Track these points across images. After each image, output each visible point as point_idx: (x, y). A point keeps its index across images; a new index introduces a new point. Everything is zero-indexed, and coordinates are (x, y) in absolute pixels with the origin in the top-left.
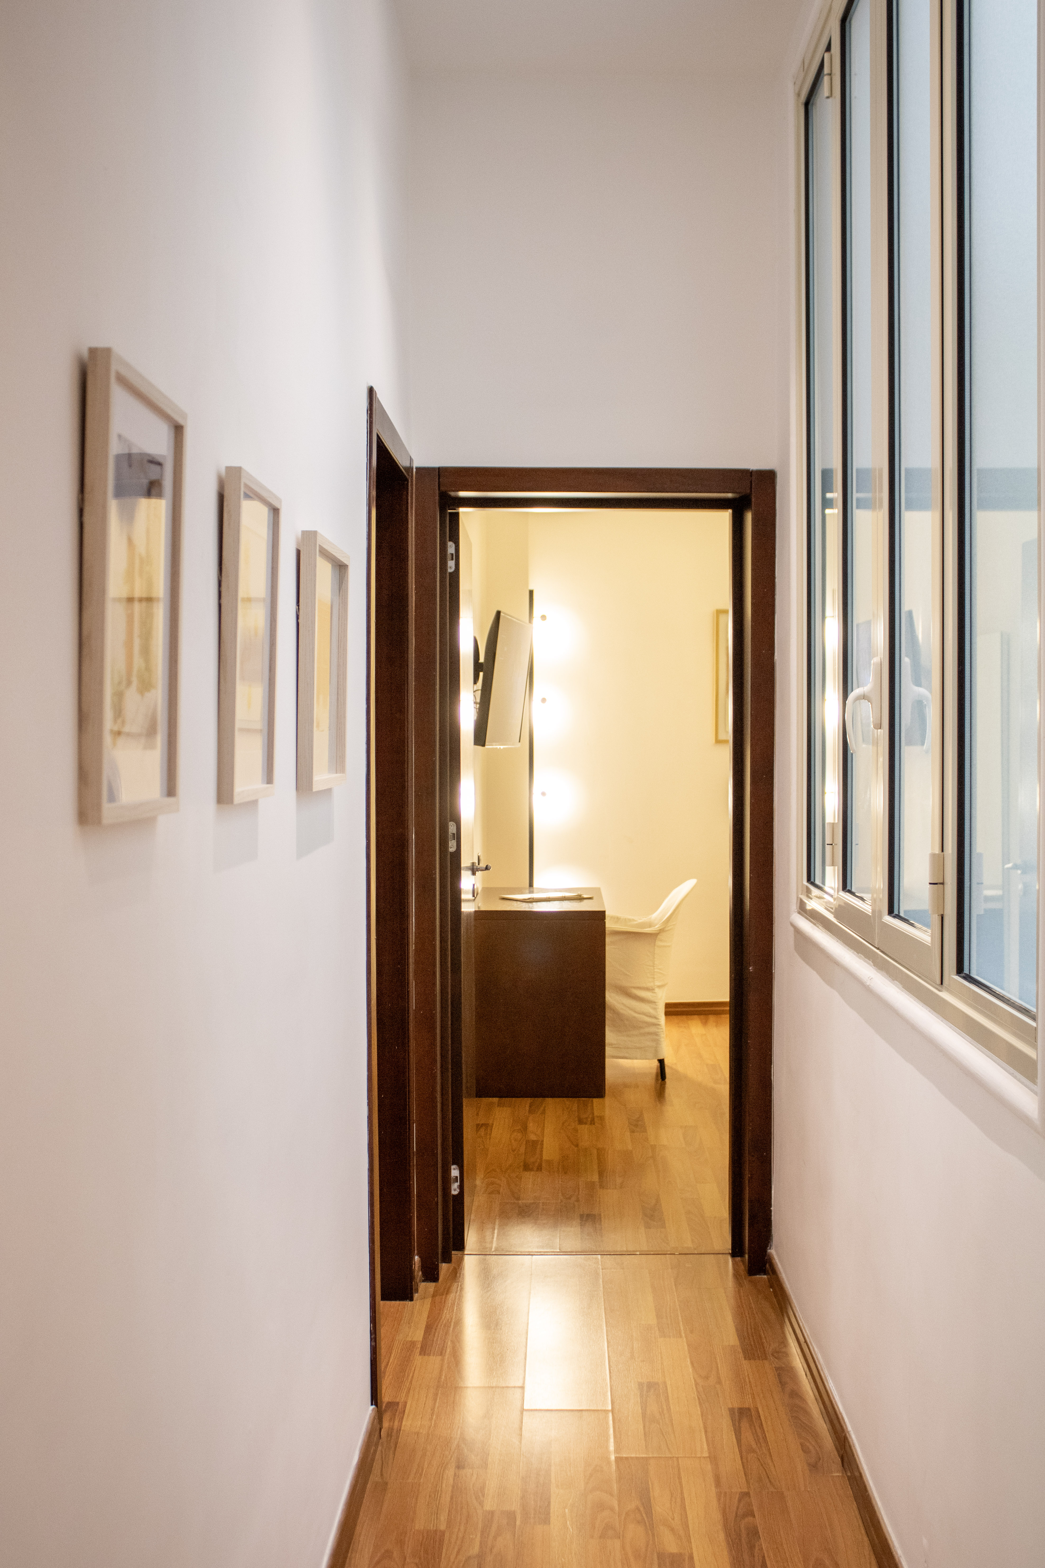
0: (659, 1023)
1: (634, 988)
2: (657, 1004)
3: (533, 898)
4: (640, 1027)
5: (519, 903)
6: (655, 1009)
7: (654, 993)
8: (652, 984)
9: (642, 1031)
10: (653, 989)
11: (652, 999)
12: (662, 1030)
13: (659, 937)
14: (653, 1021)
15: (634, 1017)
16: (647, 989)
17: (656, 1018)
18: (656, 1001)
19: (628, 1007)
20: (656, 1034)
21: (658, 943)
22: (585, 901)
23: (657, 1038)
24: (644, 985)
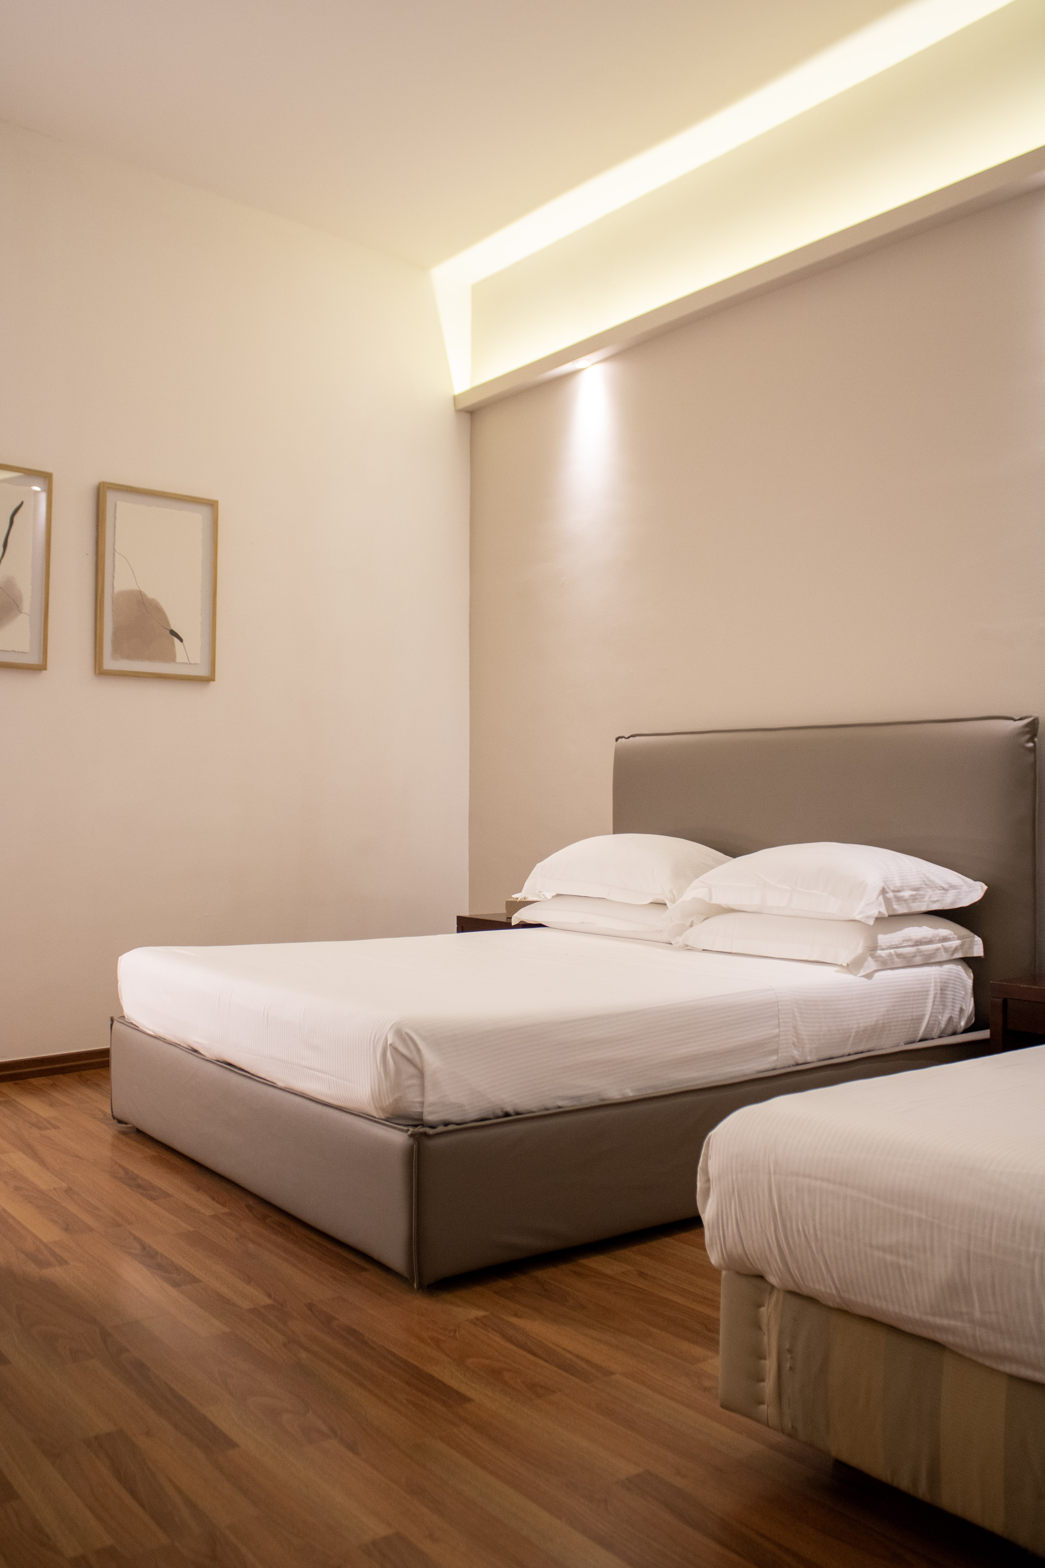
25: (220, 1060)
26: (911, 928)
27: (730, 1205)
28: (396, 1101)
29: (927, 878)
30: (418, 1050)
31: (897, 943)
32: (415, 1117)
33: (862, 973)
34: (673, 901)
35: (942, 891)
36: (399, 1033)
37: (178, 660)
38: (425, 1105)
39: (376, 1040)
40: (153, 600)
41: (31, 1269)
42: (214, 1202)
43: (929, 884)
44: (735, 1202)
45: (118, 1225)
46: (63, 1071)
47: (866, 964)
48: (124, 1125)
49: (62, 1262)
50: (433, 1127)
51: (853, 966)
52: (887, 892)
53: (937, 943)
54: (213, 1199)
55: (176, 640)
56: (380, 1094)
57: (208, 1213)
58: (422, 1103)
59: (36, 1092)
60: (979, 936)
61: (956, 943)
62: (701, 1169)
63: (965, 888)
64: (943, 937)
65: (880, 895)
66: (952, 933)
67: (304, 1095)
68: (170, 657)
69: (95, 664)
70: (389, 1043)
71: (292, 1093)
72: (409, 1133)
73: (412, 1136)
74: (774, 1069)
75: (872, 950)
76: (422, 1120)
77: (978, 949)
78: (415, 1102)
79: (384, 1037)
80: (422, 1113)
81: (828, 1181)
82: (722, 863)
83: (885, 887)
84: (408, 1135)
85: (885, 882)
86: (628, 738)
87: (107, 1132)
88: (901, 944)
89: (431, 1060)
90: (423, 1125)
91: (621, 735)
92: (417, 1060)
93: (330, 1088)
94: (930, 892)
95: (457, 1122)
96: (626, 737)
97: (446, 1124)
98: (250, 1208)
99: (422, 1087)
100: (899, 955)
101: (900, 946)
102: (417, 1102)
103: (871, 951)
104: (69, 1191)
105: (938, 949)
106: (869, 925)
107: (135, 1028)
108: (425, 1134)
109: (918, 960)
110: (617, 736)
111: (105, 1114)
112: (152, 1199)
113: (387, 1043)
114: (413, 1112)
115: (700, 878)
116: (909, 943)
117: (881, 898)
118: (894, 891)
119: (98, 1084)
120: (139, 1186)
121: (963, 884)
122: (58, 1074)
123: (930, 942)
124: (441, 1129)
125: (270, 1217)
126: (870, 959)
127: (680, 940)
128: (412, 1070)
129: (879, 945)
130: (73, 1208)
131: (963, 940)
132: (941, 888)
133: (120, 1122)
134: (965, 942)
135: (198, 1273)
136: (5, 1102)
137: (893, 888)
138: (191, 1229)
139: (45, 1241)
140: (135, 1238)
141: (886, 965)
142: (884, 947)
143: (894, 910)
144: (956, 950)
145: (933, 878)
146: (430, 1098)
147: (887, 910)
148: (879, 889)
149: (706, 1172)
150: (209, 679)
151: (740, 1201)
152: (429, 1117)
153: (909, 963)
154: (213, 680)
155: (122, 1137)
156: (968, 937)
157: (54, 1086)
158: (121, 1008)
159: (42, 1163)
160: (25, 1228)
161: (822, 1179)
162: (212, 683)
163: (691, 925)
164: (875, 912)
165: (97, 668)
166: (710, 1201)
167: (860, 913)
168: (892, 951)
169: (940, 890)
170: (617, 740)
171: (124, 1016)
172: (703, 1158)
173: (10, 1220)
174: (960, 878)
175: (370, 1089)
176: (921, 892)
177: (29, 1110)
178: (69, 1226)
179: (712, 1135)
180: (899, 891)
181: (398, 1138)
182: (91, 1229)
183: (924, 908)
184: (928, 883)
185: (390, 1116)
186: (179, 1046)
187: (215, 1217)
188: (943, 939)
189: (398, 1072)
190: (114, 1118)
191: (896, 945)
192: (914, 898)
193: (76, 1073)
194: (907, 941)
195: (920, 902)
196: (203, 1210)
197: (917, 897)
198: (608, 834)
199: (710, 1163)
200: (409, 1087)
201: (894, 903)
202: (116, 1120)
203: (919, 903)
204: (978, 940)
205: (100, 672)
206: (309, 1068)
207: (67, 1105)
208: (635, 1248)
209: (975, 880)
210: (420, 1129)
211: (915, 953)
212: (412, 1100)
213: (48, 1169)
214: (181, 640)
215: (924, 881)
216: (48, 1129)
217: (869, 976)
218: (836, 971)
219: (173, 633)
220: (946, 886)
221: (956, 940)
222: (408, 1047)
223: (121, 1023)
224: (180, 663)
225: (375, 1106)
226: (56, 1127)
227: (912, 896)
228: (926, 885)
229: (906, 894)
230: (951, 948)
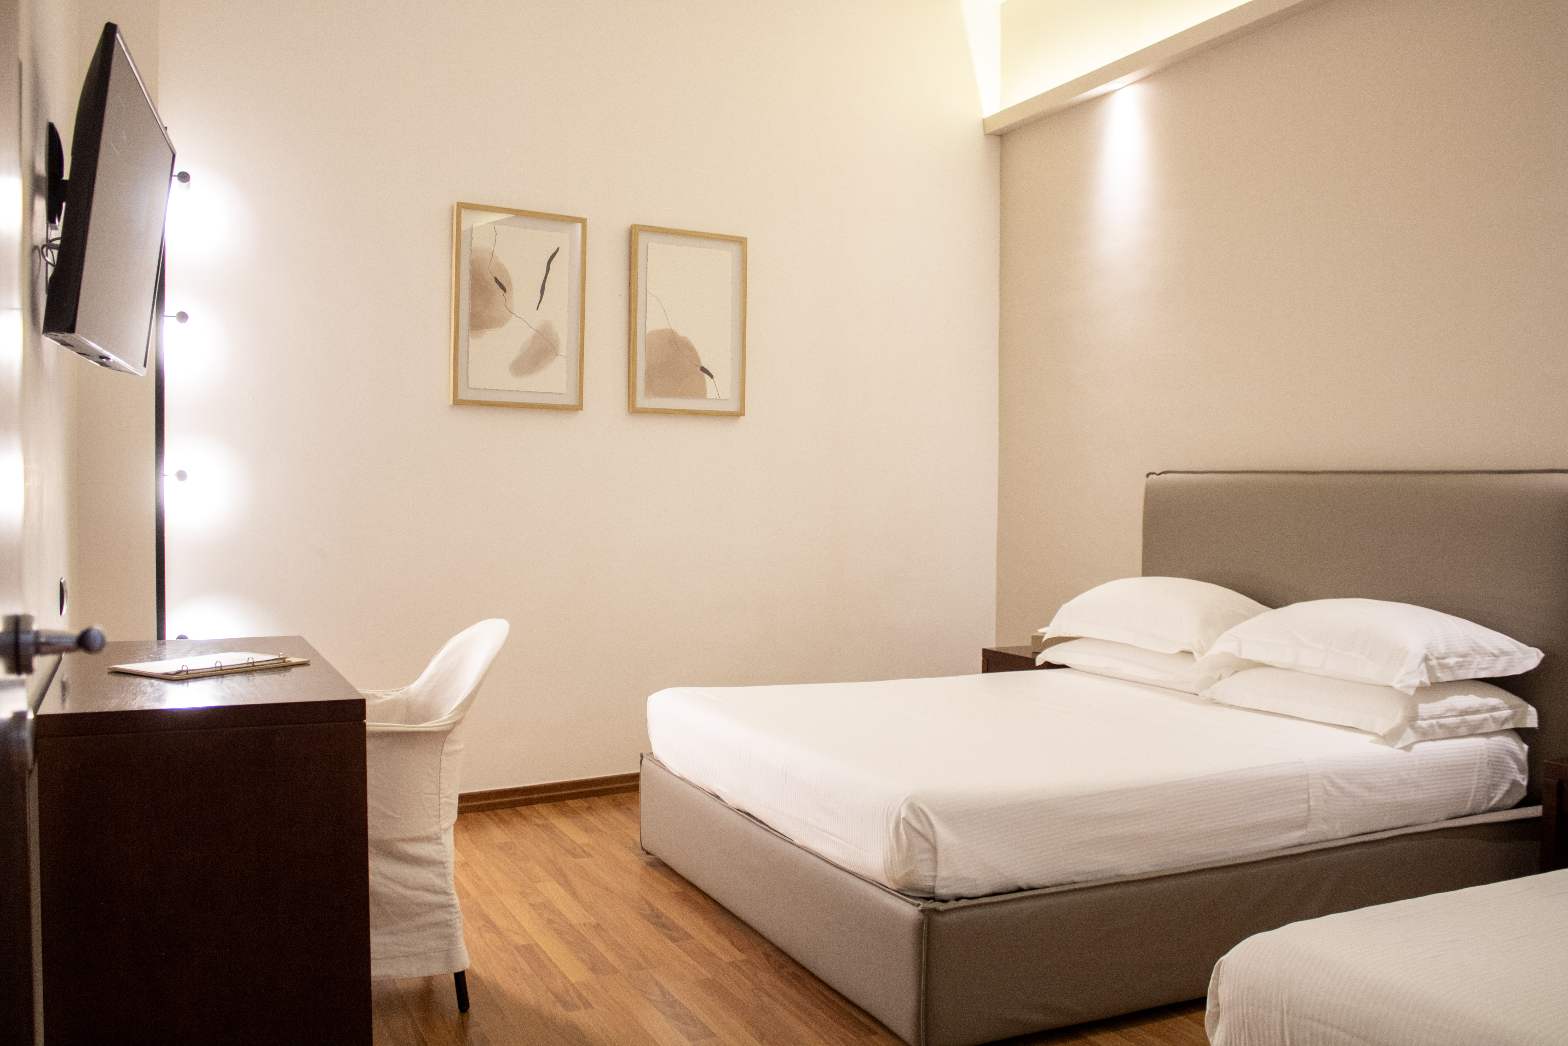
0: (451, 902)
1: (403, 840)
2: (446, 865)
3: (187, 671)
4: (418, 915)
5: (155, 682)
6: (443, 876)
7: (441, 844)
8: (435, 829)
9: (419, 921)
10: (439, 838)
11: (436, 857)
12: (458, 915)
13: (449, 736)
14: (441, 899)
15: (404, 897)
16: (428, 839)
17: (446, 893)
18: (445, 860)
19: (392, 880)
20: (447, 924)
21: (448, 748)
22: (294, 670)
23: (450, 931)
24: (423, 833)
25: (740, 810)
26: (1456, 697)
27: (1240, 1039)
28: (908, 874)
29: (1476, 643)
30: (931, 825)
31: (1439, 713)
32: (927, 890)
33: (1400, 744)
34: (1202, 653)
35: (1493, 658)
36: (913, 808)
37: (709, 396)
38: (938, 879)
39: (889, 813)
40: (684, 338)
41: (559, 1012)
42: (733, 948)
43: (1479, 651)
44: (1245, 1033)
45: (642, 968)
46: (598, 794)
47: (1404, 735)
48: (651, 856)
49: (588, 1005)
50: (944, 901)
51: (1391, 737)
52: (1430, 660)
53: (1485, 713)
54: (732, 943)
55: (707, 377)
56: (892, 865)
57: (727, 959)
58: (935, 878)
59: (571, 814)
60: (1533, 705)
61: (1506, 713)
62: (1210, 991)
63: (1519, 655)
64: (1492, 706)
65: (1422, 663)
66: (1502, 702)
67: (820, 856)
68: (701, 394)
69: (629, 402)
70: (902, 816)
71: (809, 852)
72: (920, 908)
73: (922, 911)
74: (1301, 845)
75: (1412, 721)
76: (934, 893)
77: (1531, 719)
78: (926, 876)
79: (897, 810)
80: (934, 887)
81: (1345, 1031)
82: (1257, 613)
83: (1429, 654)
84: (918, 910)
85: (1428, 648)
86: (1160, 474)
87: (636, 863)
88: (1444, 714)
89: (944, 835)
90: (934, 899)
91: (1152, 471)
92: (930, 836)
93: (844, 853)
94: (1478, 658)
95: (969, 896)
96: (1158, 473)
97: (958, 899)
98: (767, 955)
99: (935, 861)
100: (1441, 726)
101: (1442, 716)
102: (930, 876)
103: (1410, 721)
104: (597, 927)
105: (1485, 720)
106: (1409, 695)
107: (663, 767)
108: (935, 910)
109: (1463, 730)
110: (1148, 472)
111: (635, 843)
112: (674, 940)
113: (900, 815)
114: (925, 885)
115: (1231, 631)
116: (1454, 713)
117: (1423, 666)
118: (1437, 658)
119: (631, 809)
120: (663, 925)
121: (1516, 650)
122: (594, 796)
123: (1477, 711)
124: (952, 904)
125: (786, 967)
126: (1409, 730)
127: (1206, 693)
128: (924, 845)
129: (1419, 715)
130: (600, 946)
131: (1515, 710)
132: (1490, 655)
133: (648, 853)
134: (1517, 712)
135: (714, 1027)
136: (544, 825)
137: (1437, 655)
138: (710, 977)
139: (573, 981)
140: (657, 984)
141: (1426, 736)
142: (1424, 717)
143: (1437, 677)
144: (1506, 720)
145: (1482, 643)
146: (943, 872)
147: (1430, 678)
148: (1421, 657)
149: (1216, 996)
150: (739, 414)
151: (1249, 1033)
152: (942, 891)
153: (1452, 733)
154: (743, 415)
155: (649, 868)
156: (1520, 707)
157: (589, 809)
158: (649, 744)
159: (574, 894)
160: (556, 966)
161: (1339, 1028)
162: (742, 417)
163: (1220, 679)
164: (1415, 681)
165: (631, 407)
166: (1219, 1028)
167: (1400, 682)
168: (1434, 721)
169: (1490, 656)
170: (1148, 475)
171: (652, 753)
172: (1213, 982)
173: (542, 956)
174: (1514, 643)
175: (882, 862)
176: (1469, 659)
177: (566, 835)
178: (596, 966)
179: (1223, 960)
180: (1443, 658)
181: (909, 911)
182: (615, 971)
183: (1471, 676)
184: (1476, 648)
185: (901, 888)
186: (702, 790)
187: (733, 964)
188: (1492, 709)
189: (910, 845)
190: (643, 849)
191: (1438, 715)
192: (1460, 665)
193: (611, 795)
194: (1452, 710)
195: (1467, 669)
196: (721, 956)
197: (1464, 664)
198: (1138, 576)
199: (1220, 988)
200: (921, 861)
201: (1437, 671)
202: (645, 852)
203: (1466, 671)
204: (1532, 710)
205: (633, 410)
206: (824, 831)
207: (601, 831)
208: (1148, 1026)
209: (1530, 646)
210: (931, 905)
211: (1459, 723)
212: (924, 876)
213: (579, 901)
214: (712, 377)
215: (1472, 647)
216: (581, 856)
217: (1407, 748)
218: (1372, 741)
219: (704, 370)
220: (1496, 652)
221: (1506, 710)
222: (920, 822)
223: (650, 760)
224: (710, 399)
225: (887, 877)
226: (588, 855)
227: (1458, 662)
228: (1475, 651)
229: (1452, 661)
230: (1500, 718)
